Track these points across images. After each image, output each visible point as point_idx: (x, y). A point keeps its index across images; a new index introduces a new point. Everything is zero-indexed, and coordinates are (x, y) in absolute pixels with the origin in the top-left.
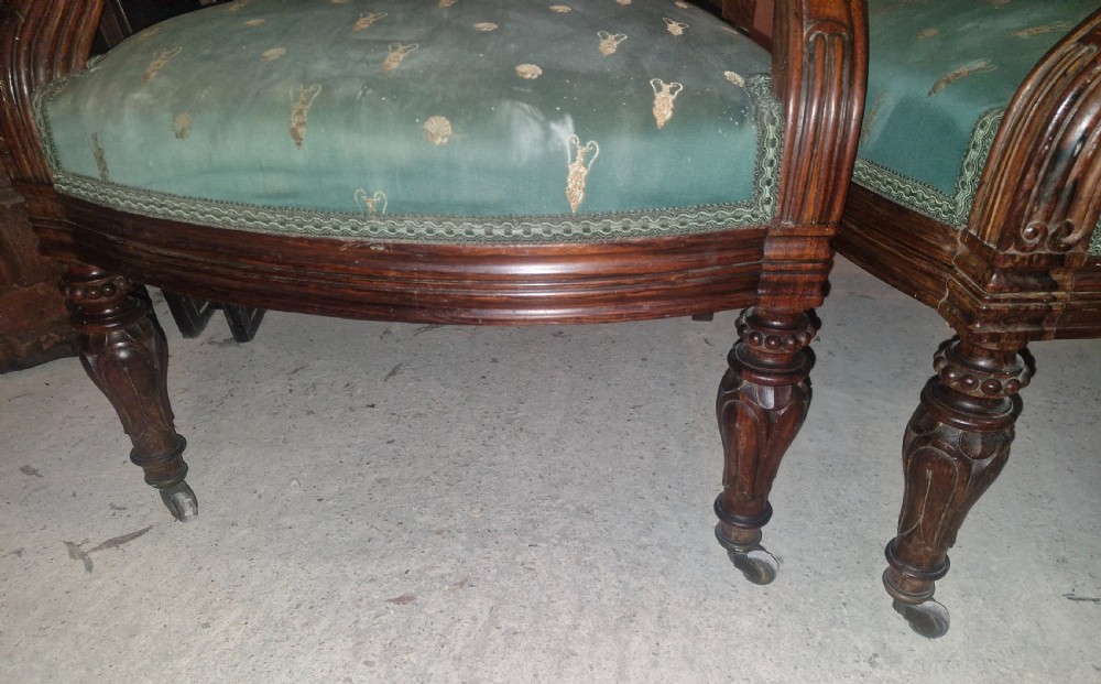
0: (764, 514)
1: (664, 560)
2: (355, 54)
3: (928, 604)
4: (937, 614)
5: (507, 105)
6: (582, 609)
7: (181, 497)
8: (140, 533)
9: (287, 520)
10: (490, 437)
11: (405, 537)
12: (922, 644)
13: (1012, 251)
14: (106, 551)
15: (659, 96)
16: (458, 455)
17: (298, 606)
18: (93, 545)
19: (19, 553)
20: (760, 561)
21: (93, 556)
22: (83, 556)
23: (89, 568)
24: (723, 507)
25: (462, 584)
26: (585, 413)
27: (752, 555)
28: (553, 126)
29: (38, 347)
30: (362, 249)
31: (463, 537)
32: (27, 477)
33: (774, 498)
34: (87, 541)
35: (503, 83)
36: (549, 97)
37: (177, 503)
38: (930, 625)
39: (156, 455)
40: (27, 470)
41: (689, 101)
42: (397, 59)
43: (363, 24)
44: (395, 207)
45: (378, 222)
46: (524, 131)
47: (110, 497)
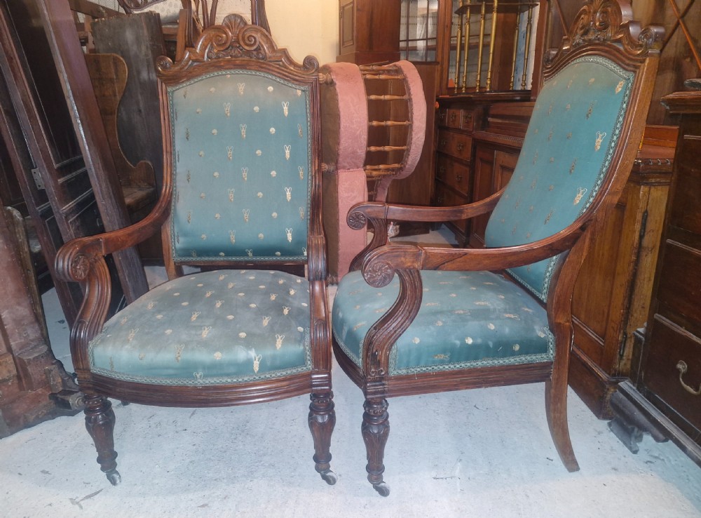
0: (329, 457)
1: (300, 481)
2: (193, 332)
3: (383, 484)
4: (385, 487)
5: (236, 347)
6: (269, 502)
7: (115, 475)
8: (98, 492)
9: (156, 481)
10: (235, 439)
11: (203, 483)
12: (384, 498)
13: (369, 377)
14: (86, 500)
15: (278, 340)
16: (222, 447)
17: (165, 512)
18: (80, 498)
19: (50, 505)
20: (331, 476)
21: (82, 503)
22: (77, 503)
23: (81, 507)
24: (316, 458)
25: (225, 498)
26: (274, 424)
27: (329, 474)
28: (250, 352)
29: (37, 417)
30: (195, 388)
31: (225, 481)
32: (43, 475)
33: (331, 450)
34: (77, 497)
35: (236, 340)
36: (248, 344)
37: (113, 478)
38: (383, 492)
39: (108, 459)
40: (43, 472)
41: (286, 341)
42: (205, 333)
43: (194, 318)
44: (205, 376)
45: (201, 380)
46: (241, 354)
47: (82, 479)
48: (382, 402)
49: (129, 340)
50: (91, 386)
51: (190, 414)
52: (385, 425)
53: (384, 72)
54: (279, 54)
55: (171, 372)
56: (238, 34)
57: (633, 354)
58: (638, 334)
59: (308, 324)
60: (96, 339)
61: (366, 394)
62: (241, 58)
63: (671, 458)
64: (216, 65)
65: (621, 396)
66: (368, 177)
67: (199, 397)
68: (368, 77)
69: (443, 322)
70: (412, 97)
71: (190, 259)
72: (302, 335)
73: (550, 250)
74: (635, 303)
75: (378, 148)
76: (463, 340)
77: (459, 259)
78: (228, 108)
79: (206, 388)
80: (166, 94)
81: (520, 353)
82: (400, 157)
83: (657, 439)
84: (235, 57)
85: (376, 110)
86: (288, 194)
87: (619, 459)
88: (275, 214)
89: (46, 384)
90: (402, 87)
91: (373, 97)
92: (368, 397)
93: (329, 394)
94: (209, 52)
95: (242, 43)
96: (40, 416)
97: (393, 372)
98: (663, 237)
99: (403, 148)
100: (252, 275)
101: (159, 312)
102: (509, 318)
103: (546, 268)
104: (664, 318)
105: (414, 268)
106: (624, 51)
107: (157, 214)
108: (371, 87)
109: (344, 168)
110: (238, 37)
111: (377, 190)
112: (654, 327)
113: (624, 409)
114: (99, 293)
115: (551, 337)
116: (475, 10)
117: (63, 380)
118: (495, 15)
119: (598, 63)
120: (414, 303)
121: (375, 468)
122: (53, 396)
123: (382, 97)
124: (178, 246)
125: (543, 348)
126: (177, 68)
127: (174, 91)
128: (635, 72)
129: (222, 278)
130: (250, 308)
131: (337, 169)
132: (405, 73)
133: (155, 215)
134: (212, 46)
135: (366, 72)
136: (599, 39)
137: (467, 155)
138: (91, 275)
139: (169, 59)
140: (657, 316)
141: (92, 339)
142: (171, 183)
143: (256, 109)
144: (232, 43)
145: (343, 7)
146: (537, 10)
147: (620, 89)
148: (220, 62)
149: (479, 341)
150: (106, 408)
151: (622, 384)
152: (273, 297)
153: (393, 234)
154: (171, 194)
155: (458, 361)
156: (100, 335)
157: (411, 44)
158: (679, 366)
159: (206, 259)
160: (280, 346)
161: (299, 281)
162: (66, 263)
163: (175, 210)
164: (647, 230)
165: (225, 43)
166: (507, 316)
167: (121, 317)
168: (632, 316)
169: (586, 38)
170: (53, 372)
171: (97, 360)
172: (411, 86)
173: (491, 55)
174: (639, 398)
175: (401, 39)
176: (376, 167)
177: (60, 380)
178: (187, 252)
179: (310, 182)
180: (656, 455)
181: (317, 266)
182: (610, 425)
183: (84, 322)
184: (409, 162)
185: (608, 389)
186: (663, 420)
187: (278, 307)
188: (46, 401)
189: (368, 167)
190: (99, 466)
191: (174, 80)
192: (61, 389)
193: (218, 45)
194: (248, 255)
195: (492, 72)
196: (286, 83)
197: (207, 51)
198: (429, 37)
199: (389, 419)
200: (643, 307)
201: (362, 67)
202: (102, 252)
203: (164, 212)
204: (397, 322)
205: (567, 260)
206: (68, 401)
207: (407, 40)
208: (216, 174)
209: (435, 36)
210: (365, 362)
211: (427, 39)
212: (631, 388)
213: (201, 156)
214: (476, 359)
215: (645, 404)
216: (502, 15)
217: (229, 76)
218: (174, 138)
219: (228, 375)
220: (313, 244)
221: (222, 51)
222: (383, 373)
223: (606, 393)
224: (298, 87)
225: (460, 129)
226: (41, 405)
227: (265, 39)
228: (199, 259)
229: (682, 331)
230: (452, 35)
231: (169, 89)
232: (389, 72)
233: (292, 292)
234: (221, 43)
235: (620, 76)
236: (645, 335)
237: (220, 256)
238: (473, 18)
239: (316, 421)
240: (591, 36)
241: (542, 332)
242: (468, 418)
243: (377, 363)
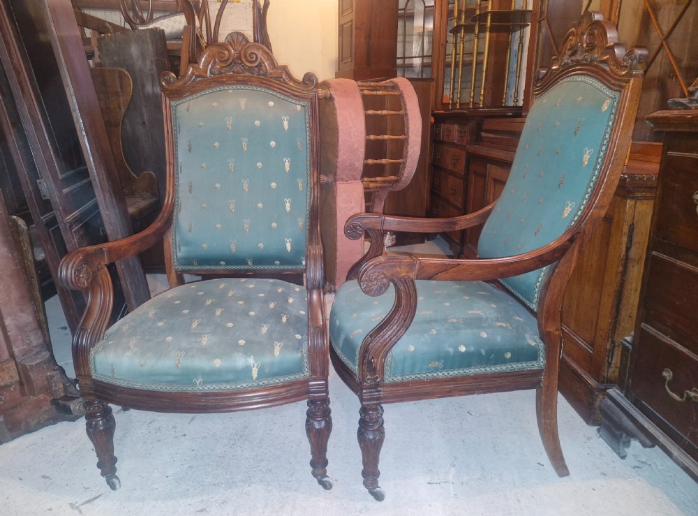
0: (326, 463)
1: (297, 486)
3: (378, 489)
4: (380, 492)
5: (235, 354)
6: (266, 506)
7: (115, 480)
8: (98, 497)
9: (155, 486)
10: (234, 444)
11: (201, 488)
12: (379, 503)
13: (365, 384)
14: (86, 505)
15: (276, 348)
16: (221, 453)
18: (80, 503)
19: (50, 510)
20: (327, 481)
21: (81, 508)
22: (77, 508)
23: (81, 512)
24: (313, 464)
25: (223, 503)
26: (271, 430)
27: (325, 479)
28: (248, 359)
29: (39, 423)
30: (195, 394)
31: (223, 486)
32: (44, 480)
33: (328, 456)
34: (77, 502)
35: (235, 347)
36: (247, 350)
37: (113, 483)
38: (379, 497)
39: (107, 464)
40: (44, 477)
41: (284, 348)
42: (205, 341)
43: (194, 325)
44: (204, 383)
45: (200, 387)
46: (240, 361)
47: (82, 484)
48: (377, 408)
49: (130, 347)
50: (92, 392)
51: (189, 420)
52: (381, 431)
53: (381, 88)
54: (279, 71)
55: (170, 378)
56: (240, 51)
57: (621, 363)
58: (625, 342)
59: (306, 331)
60: (98, 345)
61: (362, 400)
62: (242, 75)
63: (658, 463)
64: (218, 81)
65: (610, 402)
66: (365, 188)
67: (198, 403)
68: (366, 92)
69: (437, 330)
70: (408, 112)
71: (192, 267)
72: (300, 342)
73: (540, 261)
74: (623, 313)
75: (375, 161)
76: (456, 348)
77: (451, 270)
78: (229, 122)
79: (206, 395)
80: (170, 108)
81: (512, 360)
82: (396, 169)
83: (644, 445)
84: (238, 73)
85: (373, 124)
86: (288, 205)
87: (608, 464)
88: (274, 225)
89: (47, 389)
90: (398, 103)
91: (370, 112)
92: (364, 403)
93: (326, 401)
94: (212, 68)
95: (244, 60)
96: (42, 422)
97: (388, 379)
98: (649, 249)
99: (399, 161)
100: (251, 284)
101: (160, 319)
102: (501, 327)
103: (537, 278)
104: (650, 327)
105: (409, 278)
106: (610, 72)
107: (159, 224)
108: (369, 102)
109: (342, 179)
110: (240, 54)
111: (374, 201)
112: (641, 336)
113: (613, 416)
114: (102, 300)
115: (541, 345)
116: (469, 29)
117: (64, 386)
118: (488, 34)
119: (585, 82)
120: (409, 311)
121: (370, 474)
122: (54, 402)
123: (379, 112)
124: (179, 254)
125: (533, 356)
126: (181, 83)
127: (177, 105)
128: (620, 91)
129: (222, 286)
130: (249, 316)
131: (335, 181)
132: (401, 89)
133: (157, 225)
134: (215, 63)
135: (363, 88)
136: (586, 60)
137: (461, 168)
138: (94, 284)
139: (174, 75)
140: (643, 325)
141: (93, 346)
142: (173, 193)
143: (257, 123)
144: (233, 61)
145: (342, 26)
146: (528, 30)
147: (606, 108)
148: (223, 78)
149: (472, 349)
150: (107, 414)
151: (610, 391)
152: (272, 305)
153: (390, 244)
154: (173, 205)
155: (452, 368)
156: (101, 342)
157: (407, 61)
158: (665, 374)
159: (207, 267)
160: (278, 353)
161: (297, 289)
162: (69, 272)
163: (177, 219)
164: (634, 242)
165: (228, 60)
166: (499, 324)
167: (124, 324)
168: (620, 325)
169: (574, 58)
170: (55, 378)
171: (98, 367)
172: (407, 101)
173: (484, 73)
174: (627, 405)
175: (398, 56)
176: (373, 179)
177: (62, 386)
178: (188, 261)
179: (309, 193)
180: (644, 460)
181: (315, 275)
182: (599, 431)
183: (86, 330)
184: (405, 175)
185: (597, 396)
186: (650, 426)
187: (277, 315)
188: (47, 406)
189: (366, 179)
190: (100, 471)
191: (177, 94)
192: (62, 394)
193: (221, 61)
194: (247, 264)
195: (485, 89)
196: (286, 98)
197: (210, 66)
198: (425, 54)
199: (384, 425)
200: (630, 317)
201: (360, 83)
202: (104, 260)
203: (166, 222)
204: (393, 330)
205: (557, 270)
206: (69, 407)
207: (404, 58)
208: (218, 185)
209: (430, 54)
210: (361, 370)
211: (423, 57)
212: (619, 395)
213: (203, 168)
214: (469, 366)
215: (632, 410)
216: (495, 34)
217: (231, 91)
218: (177, 150)
219: (227, 382)
220: (312, 255)
221: (225, 67)
222: (378, 380)
223: (595, 400)
224: (297, 103)
225: (454, 143)
226: (42, 411)
227: (266, 56)
228: (199, 268)
229: (667, 340)
230: (447, 53)
231: (173, 103)
232: (385, 88)
233: (291, 301)
234: (223, 59)
235: (607, 95)
236: (633, 344)
237: (221, 265)
238: (467, 38)
239: (313, 426)
240: (579, 57)
241: (532, 340)
242: (461, 423)
243: (373, 370)
